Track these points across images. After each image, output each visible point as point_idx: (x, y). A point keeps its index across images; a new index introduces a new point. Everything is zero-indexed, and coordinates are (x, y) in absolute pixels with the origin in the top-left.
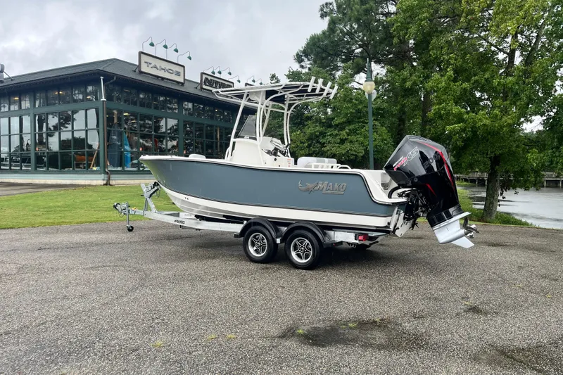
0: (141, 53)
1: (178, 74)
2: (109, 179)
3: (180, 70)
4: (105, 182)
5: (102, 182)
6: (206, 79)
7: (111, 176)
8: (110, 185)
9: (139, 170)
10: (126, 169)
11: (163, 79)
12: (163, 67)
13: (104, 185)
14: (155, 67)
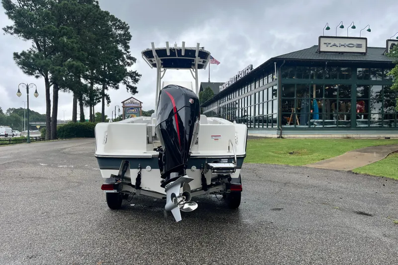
0: (321, 37)
1: (359, 46)
2: (281, 134)
3: (363, 42)
4: (278, 136)
5: (276, 136)
6: (393, 45)
7: (283, 131)
8: (282, 138)
9: (310, 127)
10: (297, 126)
11: (342, 53)
12: (343, 44)
13: (278, 138)
14: (335, 45)
